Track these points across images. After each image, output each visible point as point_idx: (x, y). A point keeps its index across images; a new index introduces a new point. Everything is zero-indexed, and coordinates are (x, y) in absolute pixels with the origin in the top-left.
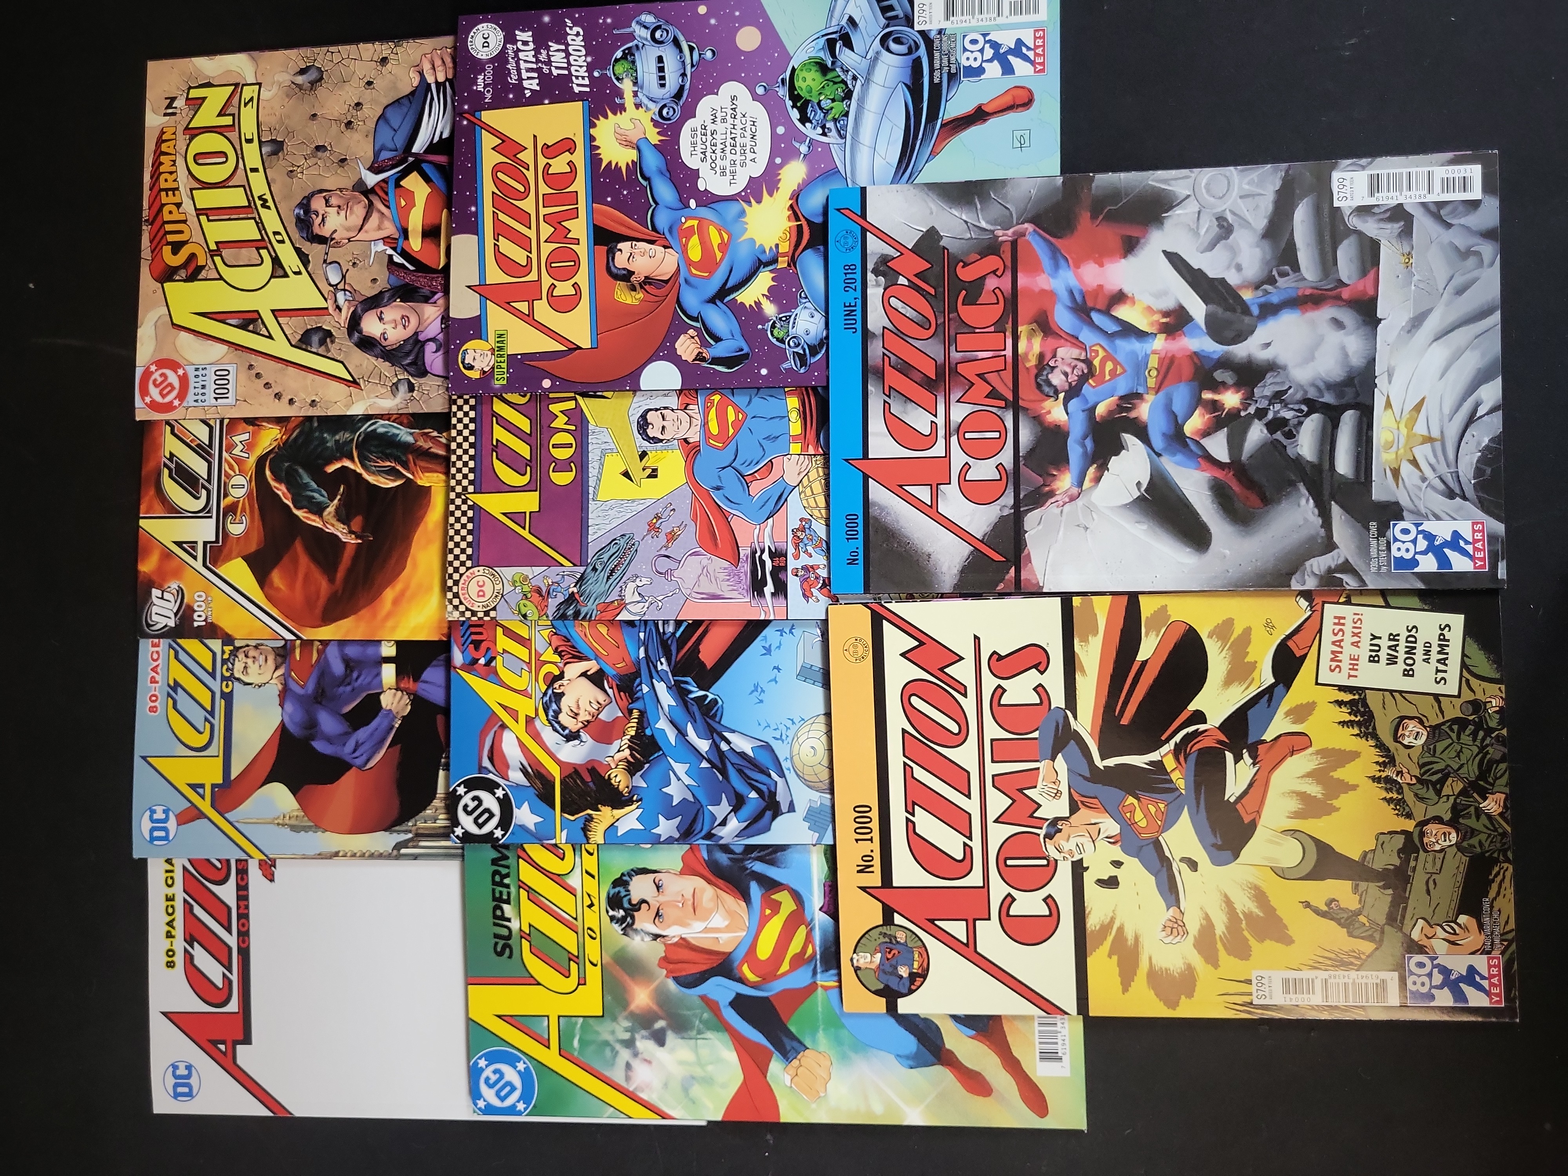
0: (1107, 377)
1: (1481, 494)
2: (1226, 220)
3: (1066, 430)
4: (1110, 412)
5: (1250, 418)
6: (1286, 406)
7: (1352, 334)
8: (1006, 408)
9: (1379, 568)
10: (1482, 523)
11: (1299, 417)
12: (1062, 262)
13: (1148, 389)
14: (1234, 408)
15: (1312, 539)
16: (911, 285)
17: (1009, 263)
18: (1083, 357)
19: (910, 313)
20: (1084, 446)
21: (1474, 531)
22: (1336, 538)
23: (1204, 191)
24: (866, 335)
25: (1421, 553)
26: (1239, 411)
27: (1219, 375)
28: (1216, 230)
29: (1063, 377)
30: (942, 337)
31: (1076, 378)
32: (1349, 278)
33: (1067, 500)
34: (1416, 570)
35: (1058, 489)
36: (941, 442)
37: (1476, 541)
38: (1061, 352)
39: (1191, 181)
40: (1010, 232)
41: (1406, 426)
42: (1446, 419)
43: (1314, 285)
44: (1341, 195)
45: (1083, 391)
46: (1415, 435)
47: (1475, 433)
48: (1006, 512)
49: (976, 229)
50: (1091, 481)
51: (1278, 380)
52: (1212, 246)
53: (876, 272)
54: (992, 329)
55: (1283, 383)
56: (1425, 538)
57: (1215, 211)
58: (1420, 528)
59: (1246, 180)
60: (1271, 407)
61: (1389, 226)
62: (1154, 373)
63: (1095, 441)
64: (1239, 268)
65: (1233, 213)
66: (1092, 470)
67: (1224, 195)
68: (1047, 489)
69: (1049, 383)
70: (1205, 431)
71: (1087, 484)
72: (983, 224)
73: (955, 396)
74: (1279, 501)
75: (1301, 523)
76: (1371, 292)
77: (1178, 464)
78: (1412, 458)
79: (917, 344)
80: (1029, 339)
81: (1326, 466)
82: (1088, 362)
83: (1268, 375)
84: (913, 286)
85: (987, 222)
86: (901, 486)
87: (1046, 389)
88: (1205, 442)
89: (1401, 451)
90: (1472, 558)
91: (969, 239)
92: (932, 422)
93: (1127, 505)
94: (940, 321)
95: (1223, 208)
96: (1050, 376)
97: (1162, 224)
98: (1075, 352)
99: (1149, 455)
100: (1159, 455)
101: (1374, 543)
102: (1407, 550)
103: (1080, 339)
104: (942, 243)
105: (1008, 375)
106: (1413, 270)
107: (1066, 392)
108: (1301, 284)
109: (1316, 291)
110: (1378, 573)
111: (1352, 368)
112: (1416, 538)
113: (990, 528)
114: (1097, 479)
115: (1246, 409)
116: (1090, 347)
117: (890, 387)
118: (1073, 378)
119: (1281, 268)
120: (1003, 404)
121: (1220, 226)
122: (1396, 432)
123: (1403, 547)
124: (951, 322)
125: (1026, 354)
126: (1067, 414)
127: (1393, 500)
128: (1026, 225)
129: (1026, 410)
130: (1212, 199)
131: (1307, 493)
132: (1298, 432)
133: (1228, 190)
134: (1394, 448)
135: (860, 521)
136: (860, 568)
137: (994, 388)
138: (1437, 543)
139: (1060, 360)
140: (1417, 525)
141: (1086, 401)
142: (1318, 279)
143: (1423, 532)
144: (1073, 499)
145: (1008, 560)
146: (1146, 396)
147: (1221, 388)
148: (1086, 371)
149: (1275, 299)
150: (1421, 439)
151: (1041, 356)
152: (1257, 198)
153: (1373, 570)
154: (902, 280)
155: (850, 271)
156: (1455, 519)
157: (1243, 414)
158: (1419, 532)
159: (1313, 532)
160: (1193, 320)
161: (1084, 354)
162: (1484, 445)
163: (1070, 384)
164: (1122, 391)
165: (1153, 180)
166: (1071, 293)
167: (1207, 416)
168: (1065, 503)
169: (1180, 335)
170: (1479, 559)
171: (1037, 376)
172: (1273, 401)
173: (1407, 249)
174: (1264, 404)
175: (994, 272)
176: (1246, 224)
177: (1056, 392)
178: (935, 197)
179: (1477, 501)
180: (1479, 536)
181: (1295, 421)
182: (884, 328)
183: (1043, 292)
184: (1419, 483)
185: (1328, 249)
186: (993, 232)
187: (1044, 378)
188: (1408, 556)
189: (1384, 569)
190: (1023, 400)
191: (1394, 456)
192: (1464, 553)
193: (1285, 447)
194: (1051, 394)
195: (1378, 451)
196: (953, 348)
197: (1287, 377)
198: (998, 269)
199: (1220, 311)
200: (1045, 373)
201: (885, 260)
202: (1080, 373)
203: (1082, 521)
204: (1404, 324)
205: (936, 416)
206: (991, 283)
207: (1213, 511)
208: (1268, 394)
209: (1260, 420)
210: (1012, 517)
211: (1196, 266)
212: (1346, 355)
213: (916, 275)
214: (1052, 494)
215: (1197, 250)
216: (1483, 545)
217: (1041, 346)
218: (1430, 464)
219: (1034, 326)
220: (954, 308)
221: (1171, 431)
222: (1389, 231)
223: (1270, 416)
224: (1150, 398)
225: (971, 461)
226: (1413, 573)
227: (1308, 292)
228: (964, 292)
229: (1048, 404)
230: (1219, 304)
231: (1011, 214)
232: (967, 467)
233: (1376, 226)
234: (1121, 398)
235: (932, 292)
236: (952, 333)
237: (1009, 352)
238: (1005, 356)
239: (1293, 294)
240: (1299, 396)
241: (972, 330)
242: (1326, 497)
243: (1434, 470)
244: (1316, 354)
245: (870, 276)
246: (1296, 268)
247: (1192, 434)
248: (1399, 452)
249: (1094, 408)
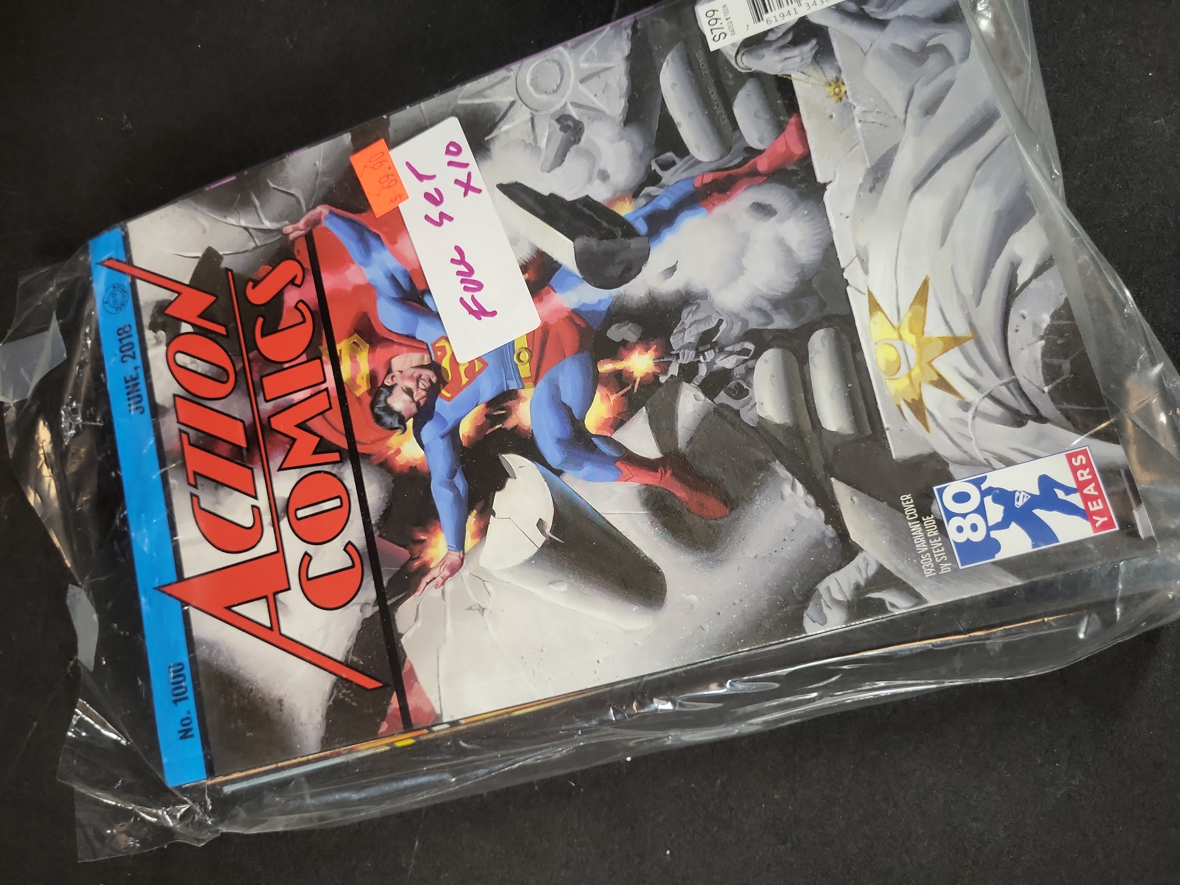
0: (465, 380)
1: (1065, 406)
2: (569, 117)
3: (426, 470)
4: (479, 429)
5: (675, 384)
6: (722, 350)
7: (788, 218)
8: (341, 461)
9: (937, 568)
10: (1084, 453)
11: (745, 361)
12: (373, 242)
13: (522, 381)
14: (647, 374)
15: (818, 544)
16: (198, 331)
17: (307, 265)
18: (426, 362)
19: (201, 367)
20: (453, 487)
21: (1074, 470)
22: (855, 536)
23: (531, 89)
24: (156, 410)
25: (999, 526)
26: (656, 376)
27: (615, 333)
28: (560, 136)
29: (406, 397)
30: (244, 387)
31: (424, 393)
32: (761, 141)
33: (447, 573)
34: (999, 557)
35: (432, 560)
36: (269, 532)
37: (1082, 486)
38: (397, 363)
39: (511, 82)
40: (301, 224)
41: (912, 331)
42: (971, 303)
43: (713, 166)
44: (716, 32)
45: (437, 409)
46: (930, 340)
47: (1024, 312)
48: (370, 611)
49: (260, 234)
50: (474, 537)
51: (700, 315)
52: (560, 158)
53: (154, 327)
54: (304, 358)
55: (708, 318)
56: (995, 500)
57: (552, 111)
58: (984, 486)
59: (583, 57)
60: (701, 358)
61: (796, 52)
62: (525, 356)
63: (467, 476)
64: (604, 176)
65: (575, 104)
66: (472, 520)
67: (559, 87)
68: (417, 563)
69: (390, 411)
70: (615, 419)
71: (469, 543)
72: (268, 224)
73: (275, 462)
74: (750, 500)
75: (794, 524)
76: (798, 150)
77: (588, 478)
78: (936, 378)
79: (216, 405)
80: (353, 358)
81: (807, 425)
82: (435, 367)
83: (684, 314)
84: (200, 331)
85: (272, 220)
86: (229, 608)
87: (388, 420)
88: (619, 436)
89: (916, 371)
90: (1086, 514)
91: (254, 249)
92: (253, 507)
93: (531, 559)
94: (239, 366)
95: (562, 104)
96: (390, 401)
97: (488, 150)
98: (415, 358)
99: (544, 476)
100: (559, 473)
101: (916, 528)
102: (974, 527)
103: (419, 337)
104: (224, 264)
105: (335, 416)
106: (850, 100)
107: (415, 417)
108: (696, 171)
109: (719, 174)
110: (939, 577)
111: (802, 267)
112: (982, 504)
113: (353, 640)
114: (482, 532)
115: (665, 372)
116: (433, 345)
117: (195, 473)
118: (420, 395)
119: (662, 157)
120: (336, 457)
121: (564, 128)
122: (898, 344)
123: (966, 524)
124: (253, 364)
125: (353, 379)
126: (422, 446)
127: (925, 450)
128: (319, 209)
129: (367, 456)
130: (544, 97)
131: (789, 475)
132: (750, 385)
133: (562, 79)
134: (904, 370)
135: (187, 672)
136: (196, 742)
137: (321, 438)
138: (1019, 504)
139: (397, 374)
140: (978, 483)
141: (444, 421)
142: (717, 157)
143: (990, 491)
144: (454, 570)
145: (386, 685)
146: (523, 392)
147: (622, 350)
148: (434, 380)
149: (665, 203)
150: (941, 345)
151: (373, 377)
152: (603, 75)
153: (929, 573)
154: (186, 328)
155: (125, 335)
156: (1036, 457)
157: (663, 379)
158: (984, 494)
159: (815, 534)
160: (560, 265)
161: (426, 357)
162: (1044, 326)
163: (418, 404)
164: (488, 394)
165: (463, 98)
166: (393, 279)
167: (613, 398)
168: (445, 579)
169: (548, 293)
170: (1099, 513)
171: (372, 406)
172: (701, 349)
173: (832, 75)
174: (688, 357)
175: (292, 282)
176: (598, 114)
177: (402, 421)
178: (205, 210)
179: (1063, 419)
180: (1084, 475)
181: (741, 369)
182: (175, 396)
183: (359, 289)
184: (960, 413)
185: (720, 110)
186: (279, 230)
187: (382, 405)
188: (978, 537)
189: (945, 568)
190: (360, 443)
191: (906, 382)
192: (1069, 509)
193: (737, 413)
194: (396, 425)
195: (880, 381)
196: (261, 398)
197: (712, 306)
198: (295, 277)
199: (593, 243)
200: (382, 397)
201: (161, 307)
202: (427, 385)
203: (474, 600)
204: (861, 181)
205: (256, 497)
206: (291, 297)
207: (656, 539)
208: (692, 340)
209: (689, 381)
210: (378, 617)
211: (546, 193)
212: (789, 251)
213: (200, 316)
214: (424, 570)
215: (542, 170)
216: (1097, 488)
217: (370, 362)
218: (968, 380)
219: (356, 338)
220: (252, 346)
221: (568, 431)
222: (798, 59)
223: (703, 371)
224: (528, 393)
225: (311, 549)
226: (994, 563)
227: (708, 178)
228: (260, 320)
229: (395, 439)
230: (590, 234)
231: (298, 202)
232: (307, 558)
233: (777, 58)
234: (490, 404)
235: (222, 330)
236: (256, 378)
237: (331, 383)
238: (326, 389)
239: (688, 188)
240: (737, 330)
241: (278, 367)
242: (820, 474)
243: (977, 387)
244: (745, 262)
245: (149, 334)
246: (682, 151)
247: (599, 429)
248: (913, 374)
249: (456, 429)
